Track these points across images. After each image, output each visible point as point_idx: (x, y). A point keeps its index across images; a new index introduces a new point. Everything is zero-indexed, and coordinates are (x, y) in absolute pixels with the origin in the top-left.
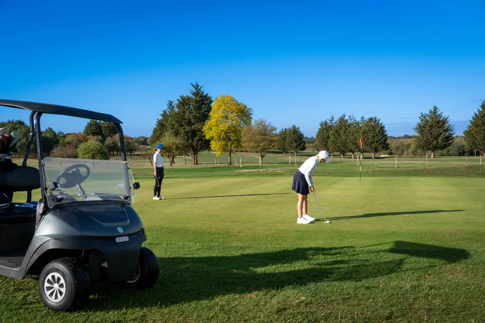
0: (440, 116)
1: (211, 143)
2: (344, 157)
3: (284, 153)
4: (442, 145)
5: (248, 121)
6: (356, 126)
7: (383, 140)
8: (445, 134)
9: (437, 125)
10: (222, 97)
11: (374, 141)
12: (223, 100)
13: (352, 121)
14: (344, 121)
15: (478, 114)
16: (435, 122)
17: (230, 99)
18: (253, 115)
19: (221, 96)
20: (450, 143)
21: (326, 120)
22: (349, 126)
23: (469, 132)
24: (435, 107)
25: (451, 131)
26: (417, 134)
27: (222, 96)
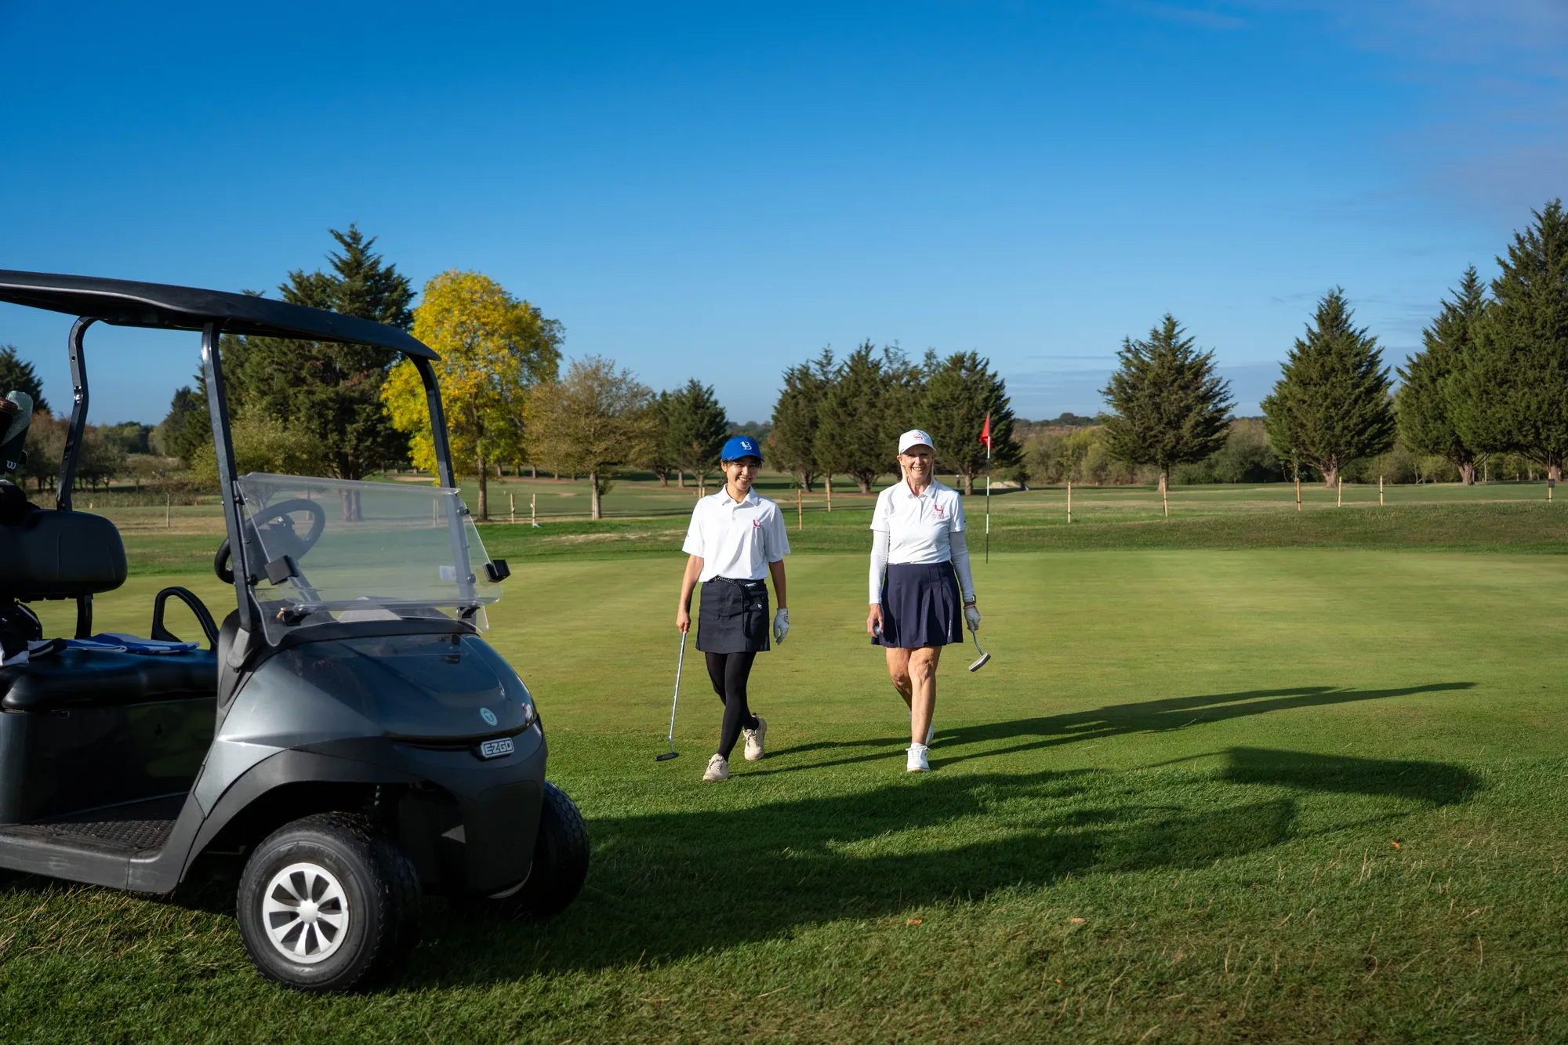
0: (1185, 351)
1: (411, 443)
2: (868, 489)
3: (658, 479)
4: (1192, 448)
5: (545, 363)
6: (907, 383)
7: (1000, 430)
8: (1202, 410)
9: (1175, 380)
10: (453, 281)
11: (970, 433)
12: (454, 290)
13: (896, 366)
14: (869, 368)
15: (1307, 343)
16: (1169, 369)
17: (482, 286)
18: (562, 342)
19: (447, 274)
20: (1217, 441)
21: (804, 363)
22: (886, 382)
23: (1278, 402)
24: (1168, 319)
25: (1221, 400)
26: (1111, 411)
27: (452, 274)
